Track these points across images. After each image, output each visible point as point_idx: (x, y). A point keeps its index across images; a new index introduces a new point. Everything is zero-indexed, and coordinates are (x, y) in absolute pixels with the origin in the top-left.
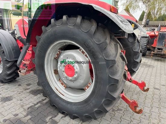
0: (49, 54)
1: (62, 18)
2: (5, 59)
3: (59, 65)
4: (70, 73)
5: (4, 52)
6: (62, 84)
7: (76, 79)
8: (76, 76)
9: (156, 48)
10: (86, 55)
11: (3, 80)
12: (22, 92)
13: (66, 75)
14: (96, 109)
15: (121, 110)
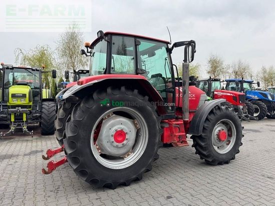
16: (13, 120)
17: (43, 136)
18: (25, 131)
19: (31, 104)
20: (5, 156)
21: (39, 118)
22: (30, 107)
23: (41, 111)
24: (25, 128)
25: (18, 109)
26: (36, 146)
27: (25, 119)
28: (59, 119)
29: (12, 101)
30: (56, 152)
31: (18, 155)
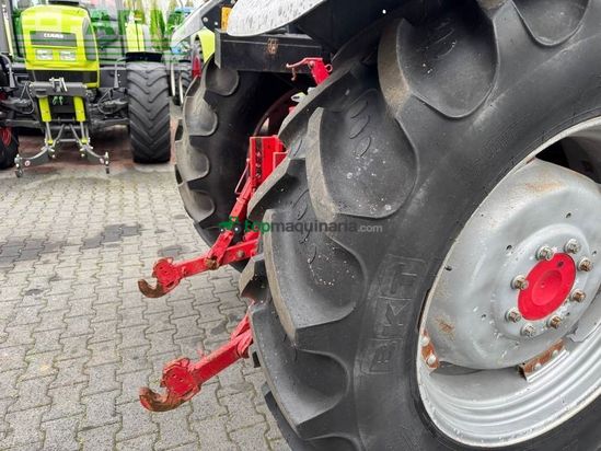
15: (215, 331)
16: (46, 117)
17: (140, 168)
18: (86, 152)
19: (95, 67)
20: (25, 243)
21: (123, 114)
22: (92, 76)
23: (126, 92)
24: (85, 143)
25: (57, 84)
26: (121, 206)
27: (81, 117)
28: (195, 140)
29: (37, 59)
30: (190, 269)
31: (63, 244)
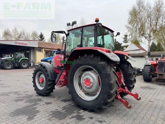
0: (76, 74)
1: (84, 55)
2: (48, 79)
3: (81, 80)
4: (88, 84)
5: (48, 75)
6: (83, 91)
7: (91, 87)
8: (91, 85)
9: (158, 74)
10: (96, 73)
11: (44, 94)
12: (56, 100)
13: (85, 85)
14: (103, 102)
